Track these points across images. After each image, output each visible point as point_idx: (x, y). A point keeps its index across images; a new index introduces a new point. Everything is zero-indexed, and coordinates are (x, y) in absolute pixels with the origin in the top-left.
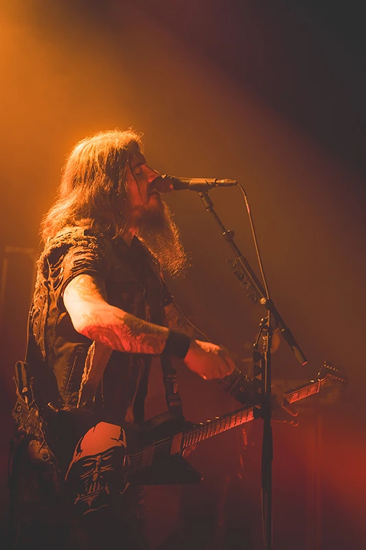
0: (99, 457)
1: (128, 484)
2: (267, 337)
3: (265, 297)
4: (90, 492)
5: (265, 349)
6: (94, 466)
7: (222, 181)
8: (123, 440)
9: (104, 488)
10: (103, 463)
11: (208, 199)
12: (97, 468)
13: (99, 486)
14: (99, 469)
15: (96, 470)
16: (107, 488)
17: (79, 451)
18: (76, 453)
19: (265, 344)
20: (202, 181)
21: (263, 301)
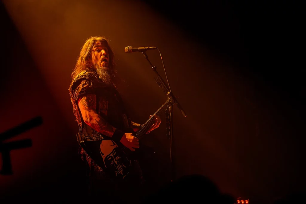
0: (112, 154)
1: (130, 161)
2: (171, 107)
3: (169, 91)
4: (119, 169)
5: (170, 111)
6: (112, 159)
7: (151, 48)
8: (115, 145)
9: (123, 166)
10: (115, 156)
11: (146, 55)
12: (114, 159)
13: (120, 166)
14: (115, 159)
15: (115, 160)
16: (124, 166)
17: (103, 154)
18: (102, 155)
19: (170, 110)
20: (143, 48)
21: (169, 93)
